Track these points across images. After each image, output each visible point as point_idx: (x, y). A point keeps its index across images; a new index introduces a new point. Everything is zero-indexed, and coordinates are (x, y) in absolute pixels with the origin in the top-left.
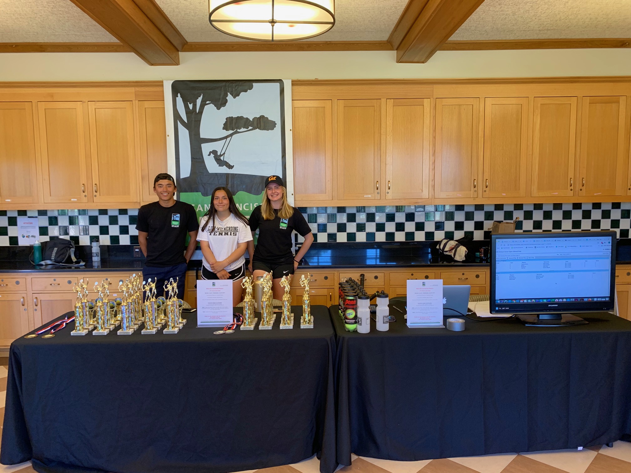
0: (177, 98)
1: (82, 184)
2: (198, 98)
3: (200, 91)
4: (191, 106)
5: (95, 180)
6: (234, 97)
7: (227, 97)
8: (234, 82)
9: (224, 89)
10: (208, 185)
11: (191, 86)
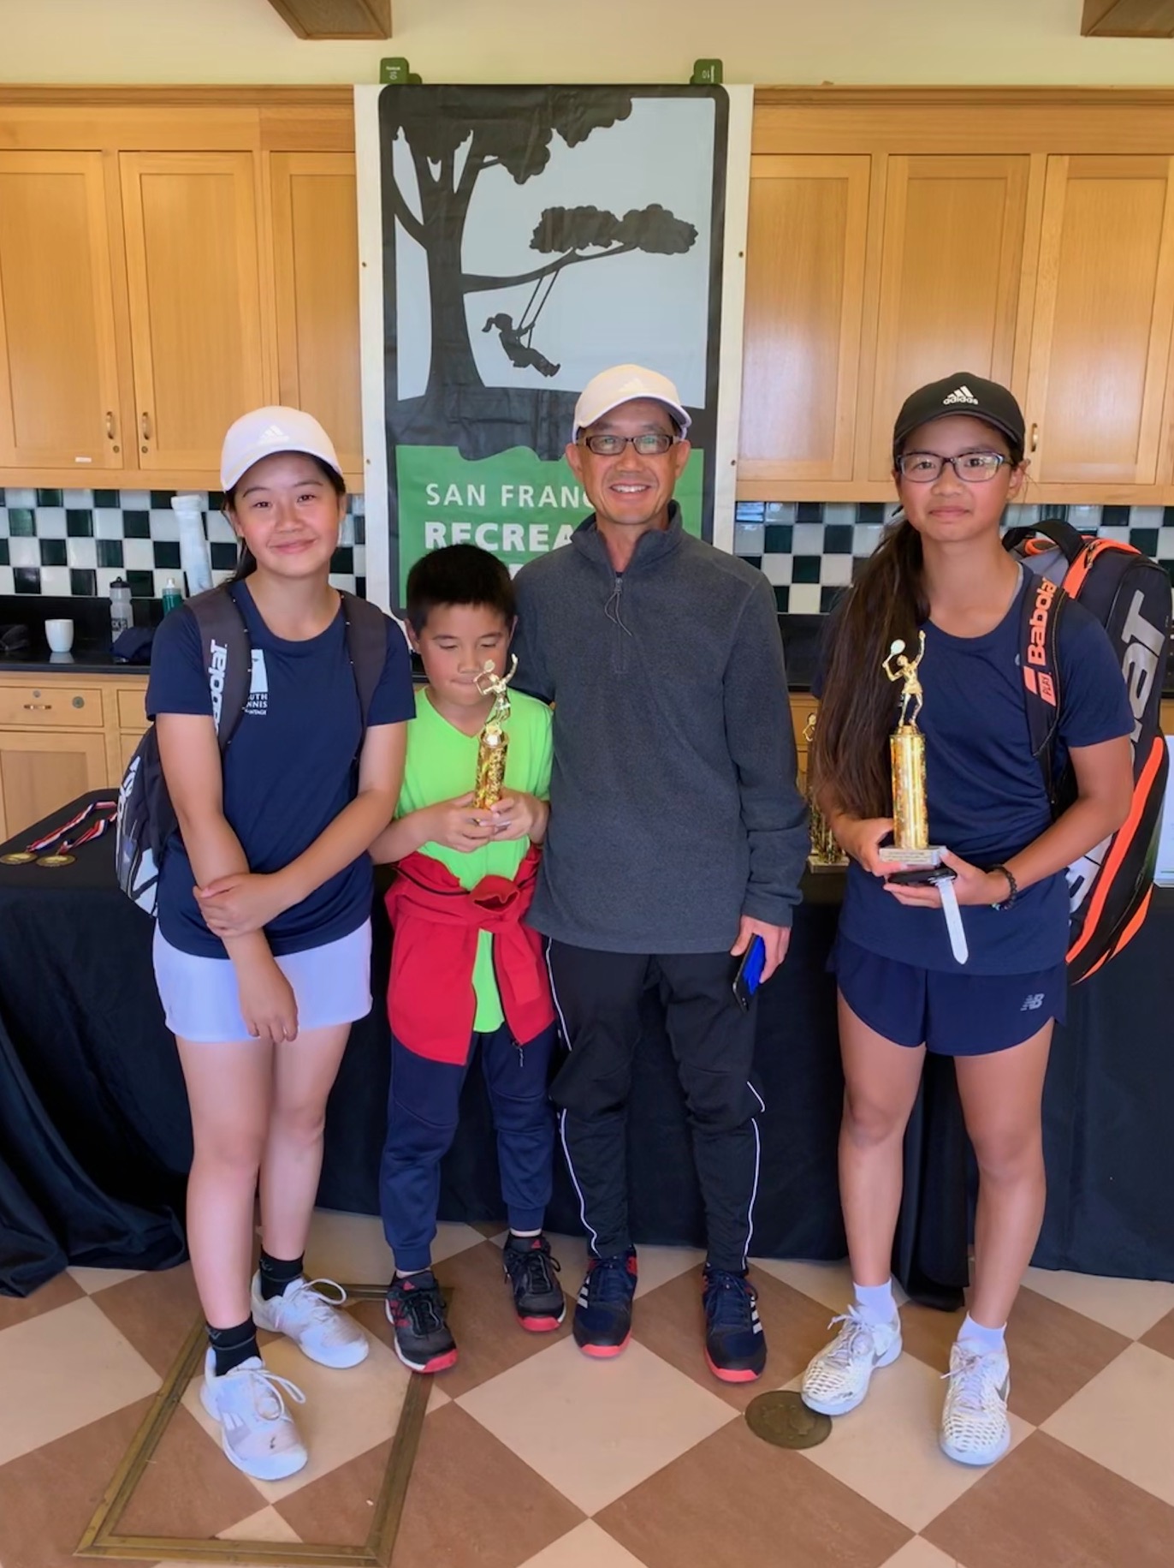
0: (394, 143)
1: (105, 413)
2: (460, 145)
3: (467, 121)
4: (436, 171)
5: (145, 403)
6: (572, 144)
7: (548, 142)
8: (573, 93)
9: (540, 114)
10: (481, 425)
11: (440, 104)
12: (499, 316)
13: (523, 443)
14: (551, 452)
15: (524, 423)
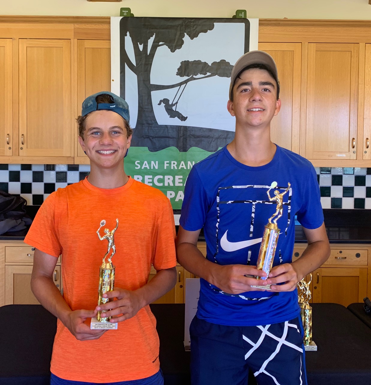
0: (125, 37)
1: (6, 135)
2: (150, 38)
3: (153, 30)
4: (141, 47)
5: (23, 130)
6: (192, 38)
7: (183, 38)
8: (193, 20)
9: (180, 28)
10: (156, 139)
11: (143, 24)
12: (164, 99)
13: (173, 146)
14: (184, 149)
15: (173, 138)
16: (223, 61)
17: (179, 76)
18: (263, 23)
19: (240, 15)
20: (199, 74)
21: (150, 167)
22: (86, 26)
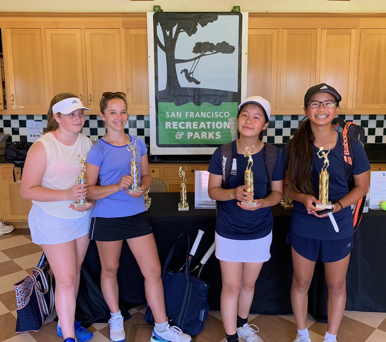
0: (157, 26)
1: (79, 95)
2: (174, 27)
3: (176, 21)
4: (168, 33)
5: (90, 92)
6: (203, 27)
7: (197, 26)
8: (203, 14)
9: (195, 19)
10: (180, 97)
11: (169, 17)
12: (185, 69)
13: (191, 102)
14: (198, 104)
15: (191, 96)
16: (224, 42)
17: (194, 53)
18: (251, 15)
19: (236, 10)
20: (208, 51)
21: (176, 116)
22: (130, 19)
